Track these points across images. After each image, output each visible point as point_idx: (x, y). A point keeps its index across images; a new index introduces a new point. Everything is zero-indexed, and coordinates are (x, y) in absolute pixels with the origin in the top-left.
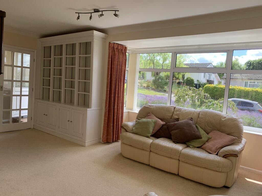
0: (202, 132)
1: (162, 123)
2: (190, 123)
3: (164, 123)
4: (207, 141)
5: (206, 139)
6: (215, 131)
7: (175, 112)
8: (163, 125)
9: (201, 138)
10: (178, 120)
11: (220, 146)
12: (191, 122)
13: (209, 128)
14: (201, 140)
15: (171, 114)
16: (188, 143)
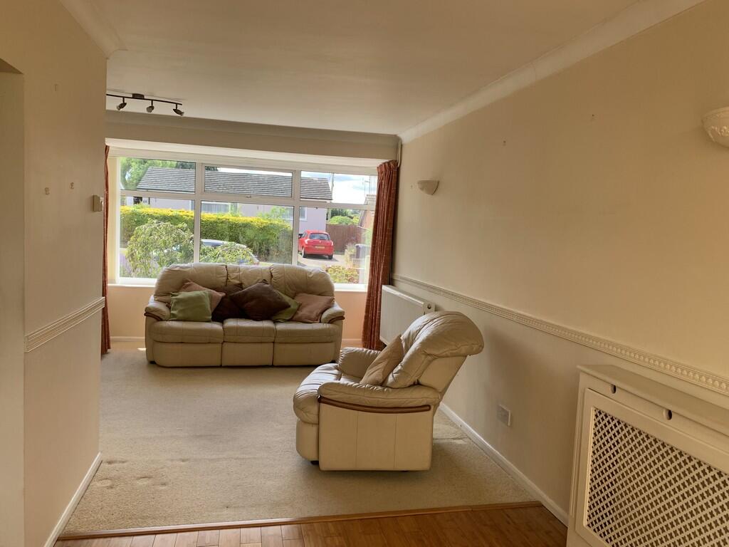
0: (287, 299)
1: (221, 295)
2: (267, 288)
3: (224, 294)
4: (298, 309)
5: (296, 307)
6: (301, 294)
7: (231, 275)
8: (223, 298)
9: (290, 306)
10: (240, 286)
11: (319, 311)
12: (266, 285)
13: (291, 291)
14: (290, 309)
15: (225, 278)
16: (274, 318)
